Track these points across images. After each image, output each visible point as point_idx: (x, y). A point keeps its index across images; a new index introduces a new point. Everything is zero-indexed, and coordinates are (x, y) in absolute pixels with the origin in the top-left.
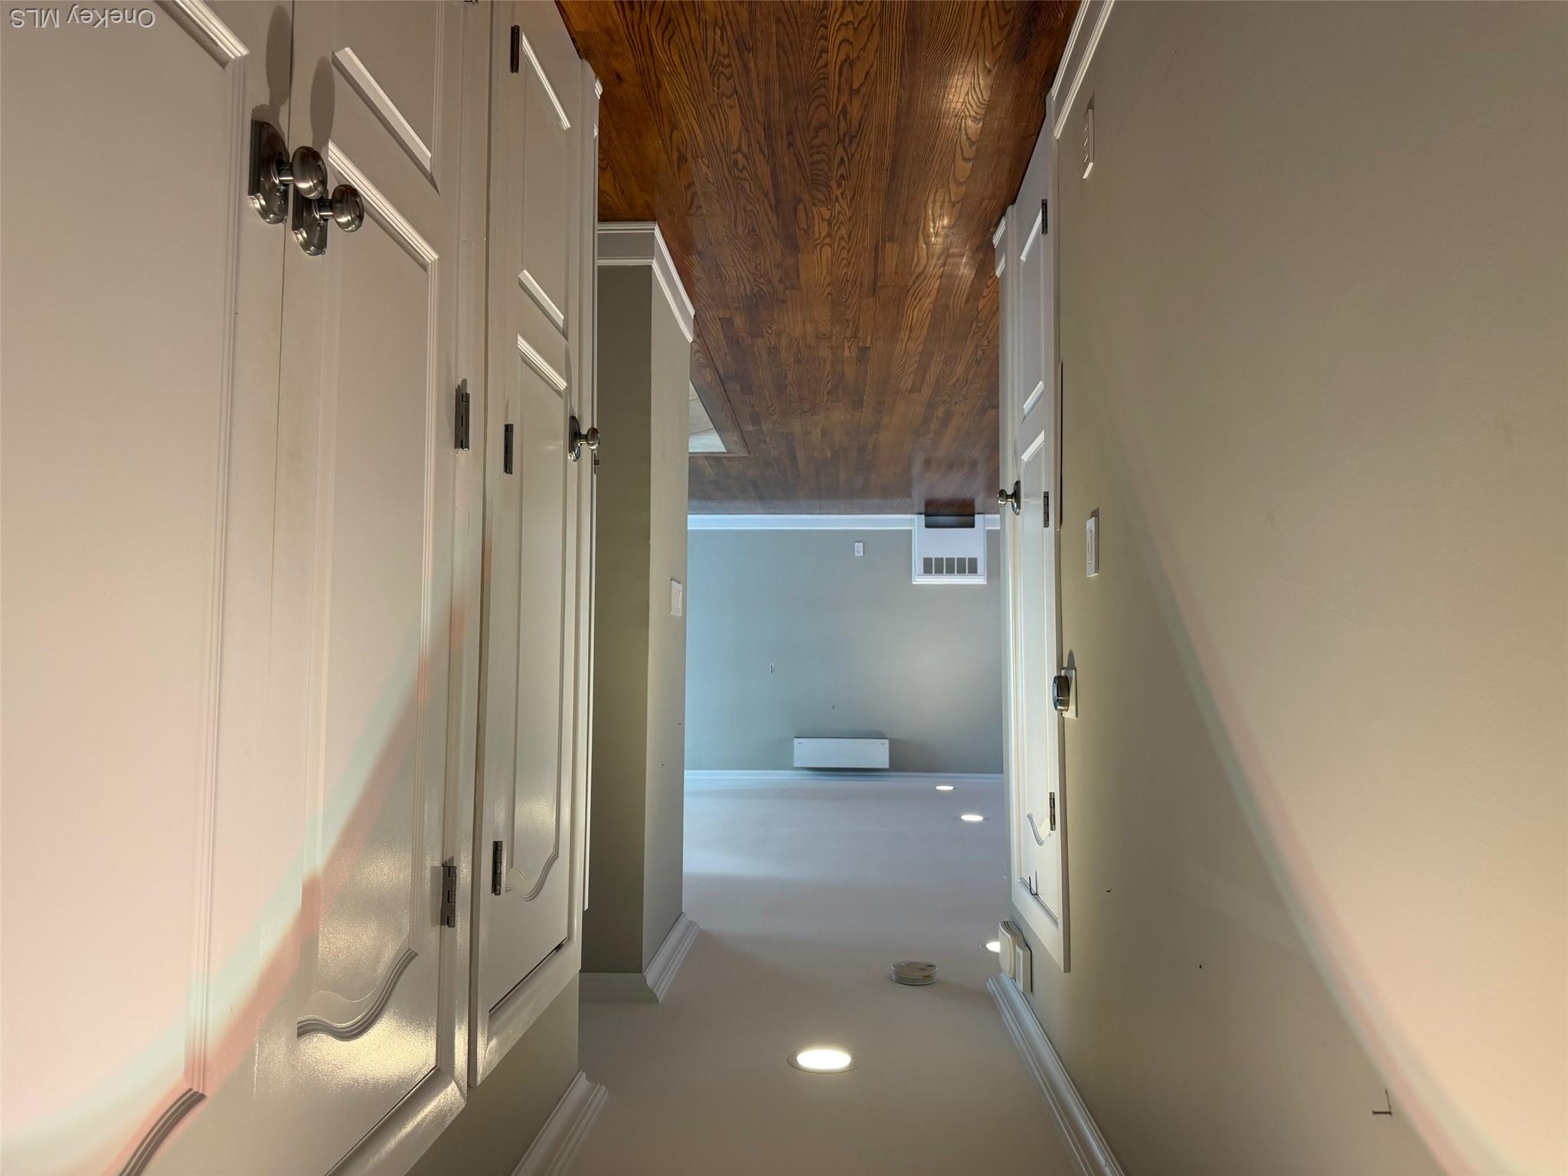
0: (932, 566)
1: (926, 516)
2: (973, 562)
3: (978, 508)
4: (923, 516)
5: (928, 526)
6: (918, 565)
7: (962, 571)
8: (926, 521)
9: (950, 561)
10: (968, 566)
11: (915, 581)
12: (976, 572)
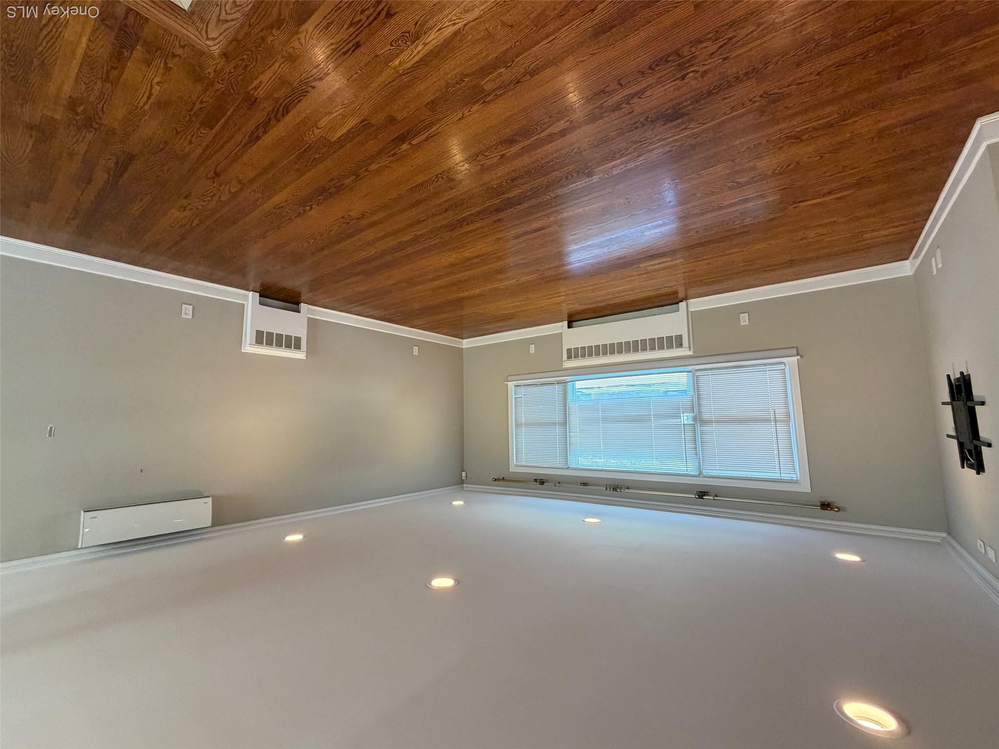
0: (261, 338)
1: (260, 296)
2: (298, 340)
3: (303, 298)
4: (258, 294)
5: (260, 303)
6: (249, 335)
7: (288, 346)
8: (259, 299)
9: (279, 336)
10: (293, 343)
11: (245, 349)
12: (300, 349)
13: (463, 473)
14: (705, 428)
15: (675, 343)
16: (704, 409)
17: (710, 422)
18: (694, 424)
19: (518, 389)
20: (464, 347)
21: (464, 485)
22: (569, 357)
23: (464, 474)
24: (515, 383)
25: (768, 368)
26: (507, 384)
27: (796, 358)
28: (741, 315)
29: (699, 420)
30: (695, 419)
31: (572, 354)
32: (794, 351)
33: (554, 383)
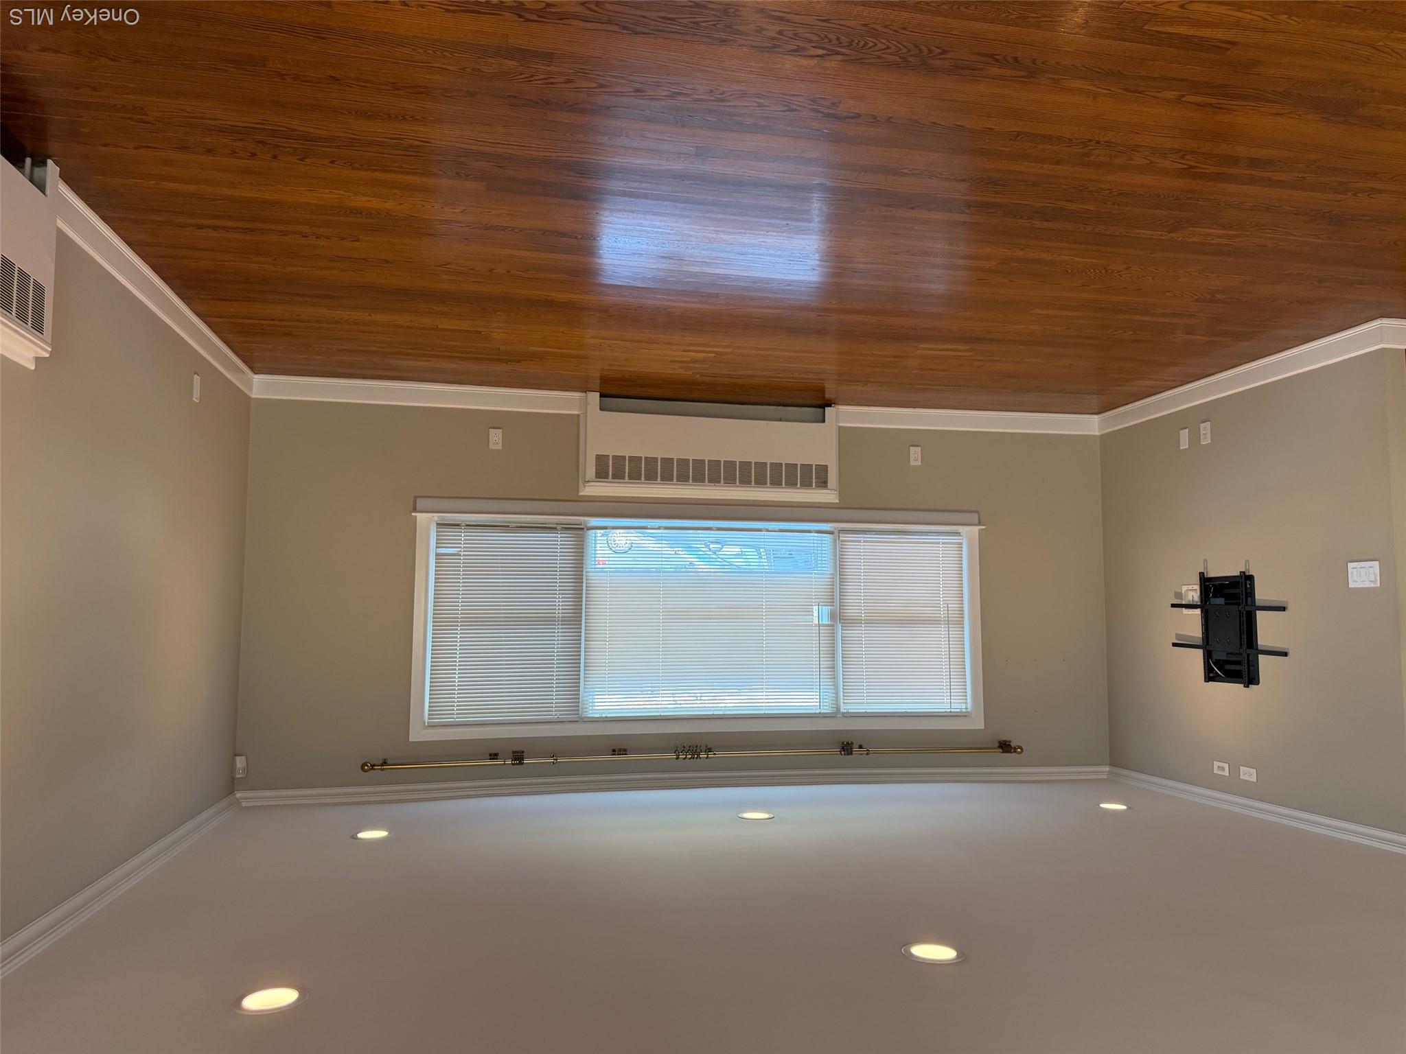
13: (238, 759)
14: (853, 633)
15: (816, 479)
16: (850, 600)
17: (856, 622)
18: (833, 626)
19: (449, 533)
20: (253, 396)
21: (238, 795)
22: (601, 474)
23: (240, 762)
24: (436, 517)
25: (942, 539)
26: (416, 517)
27: (976, 529)
28: (911, 448)
29: (839, 617)
30: (832, 616)
31: (608, 468)
32: (975, 517)
33: (555, 528)
